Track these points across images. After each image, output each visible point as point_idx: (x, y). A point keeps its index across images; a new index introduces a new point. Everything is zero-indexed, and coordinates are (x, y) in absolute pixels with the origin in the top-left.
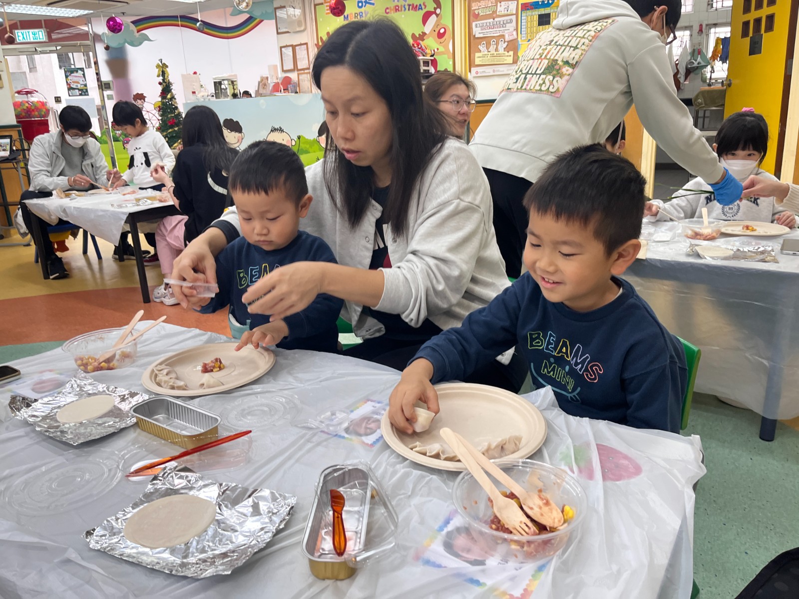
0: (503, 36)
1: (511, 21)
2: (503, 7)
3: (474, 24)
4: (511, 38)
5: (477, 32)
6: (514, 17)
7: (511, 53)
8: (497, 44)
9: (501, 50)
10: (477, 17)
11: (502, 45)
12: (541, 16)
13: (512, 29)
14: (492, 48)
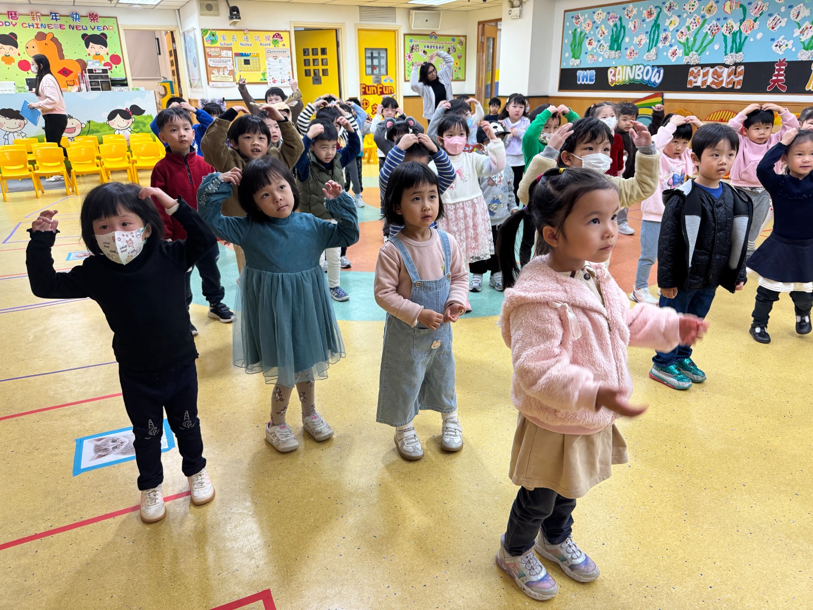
0: (226, 67)
1: (230, 61)
2: (224, 54)
3: (208, 59)
4: (231, 69)
5: (211, 63)
6: (231, 59)
7: (232, 76)
8: (224, 71)
9: (226, 75)
10: (210, 56)
11: (226, 73)
12: (245, 60)
13: (231, 65)
14: (221, 73)
